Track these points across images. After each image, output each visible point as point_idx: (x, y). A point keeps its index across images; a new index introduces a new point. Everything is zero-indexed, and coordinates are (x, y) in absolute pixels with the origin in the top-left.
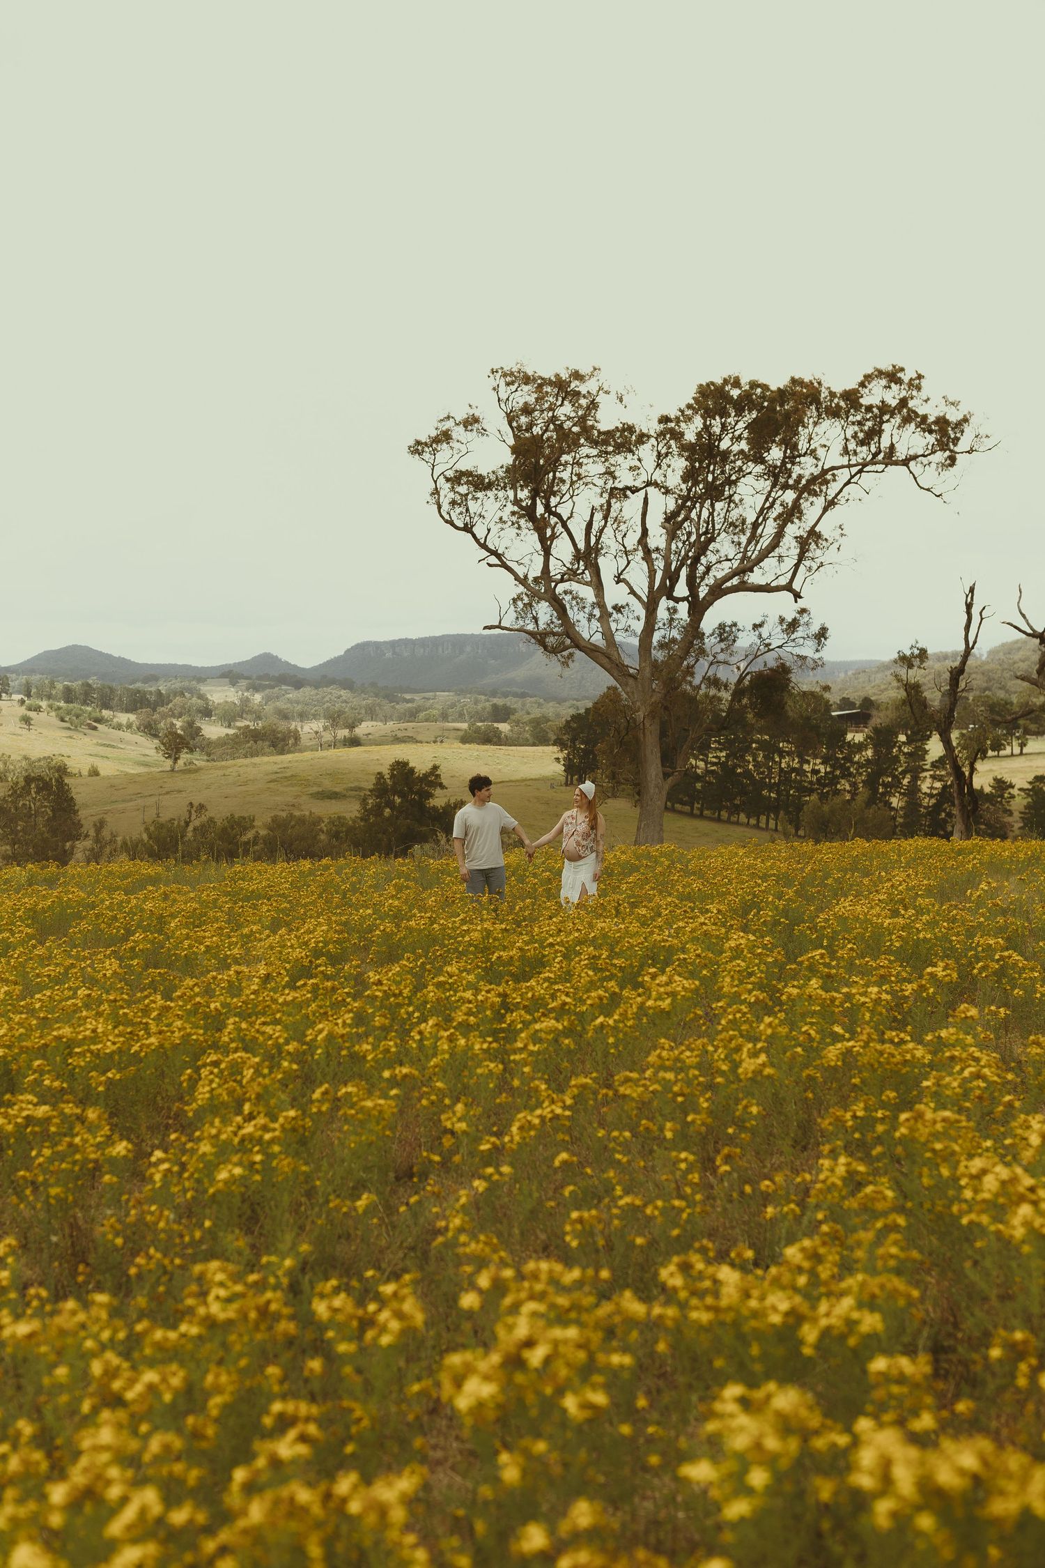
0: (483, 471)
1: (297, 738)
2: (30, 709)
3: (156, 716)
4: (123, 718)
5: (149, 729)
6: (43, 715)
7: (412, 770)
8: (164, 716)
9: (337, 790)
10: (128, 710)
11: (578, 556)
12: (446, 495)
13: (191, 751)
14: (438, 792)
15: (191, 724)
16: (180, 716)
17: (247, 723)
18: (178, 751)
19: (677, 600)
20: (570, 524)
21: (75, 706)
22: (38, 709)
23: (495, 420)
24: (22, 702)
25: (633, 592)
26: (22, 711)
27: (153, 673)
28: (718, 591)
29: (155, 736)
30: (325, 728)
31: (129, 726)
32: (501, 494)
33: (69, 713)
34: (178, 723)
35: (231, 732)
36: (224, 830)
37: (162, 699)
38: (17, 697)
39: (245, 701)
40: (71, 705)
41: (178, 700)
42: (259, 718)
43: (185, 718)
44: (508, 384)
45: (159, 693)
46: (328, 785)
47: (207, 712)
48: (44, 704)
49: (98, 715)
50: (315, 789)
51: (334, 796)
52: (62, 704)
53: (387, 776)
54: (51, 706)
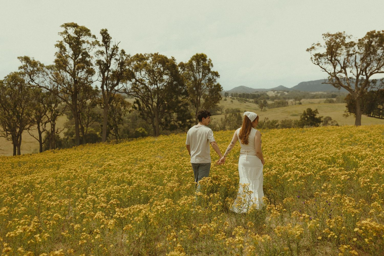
0: (321, 53)
1: (288, 103)
2: (232, 99)
3: (258, 100)
4: (251, 100)
5: (256, 102)
6: (235, 100)
7: (311, 110)
8: (259, 99)
9: (296, 114)
10: (253, 98)
11: (342, 68)
12: (314, 58)
13: (265, 107)
14: (317, 114)
15: (265, 101)
16: (263, 99)
17: (277, 100)
18: (262, 107)
19: (364, 75)
20: (340, 62)
21: (242, 98)
22: (234, 99)
23: (323, 43)
24: (231, 98)
25: (354, 74)
26: (231, 100)
27: (257, 91)
28: (371, 74)
29: (258, 103)
30: (294, 101)
31: (252, 102)
32: (325, 57)
33: (240, 99)
34: (262, 101)
35: (273, 102)
36: (272, 123)
37: (259, 96)
38: (230, 97)
39: (276, 96)
40: (241, 98)
41: (262, 96)
42: (279, 99)
43: (264, 100)
44: (326, 37)
45: (258, 95)
46: (294, 113)
47: (268, 98)
48: (235, 98)
49: (246, 100)
50: (291, 114)
51: (296, 115)
52: (239, 98)
53: (306, 111)
54: (236, 98)
